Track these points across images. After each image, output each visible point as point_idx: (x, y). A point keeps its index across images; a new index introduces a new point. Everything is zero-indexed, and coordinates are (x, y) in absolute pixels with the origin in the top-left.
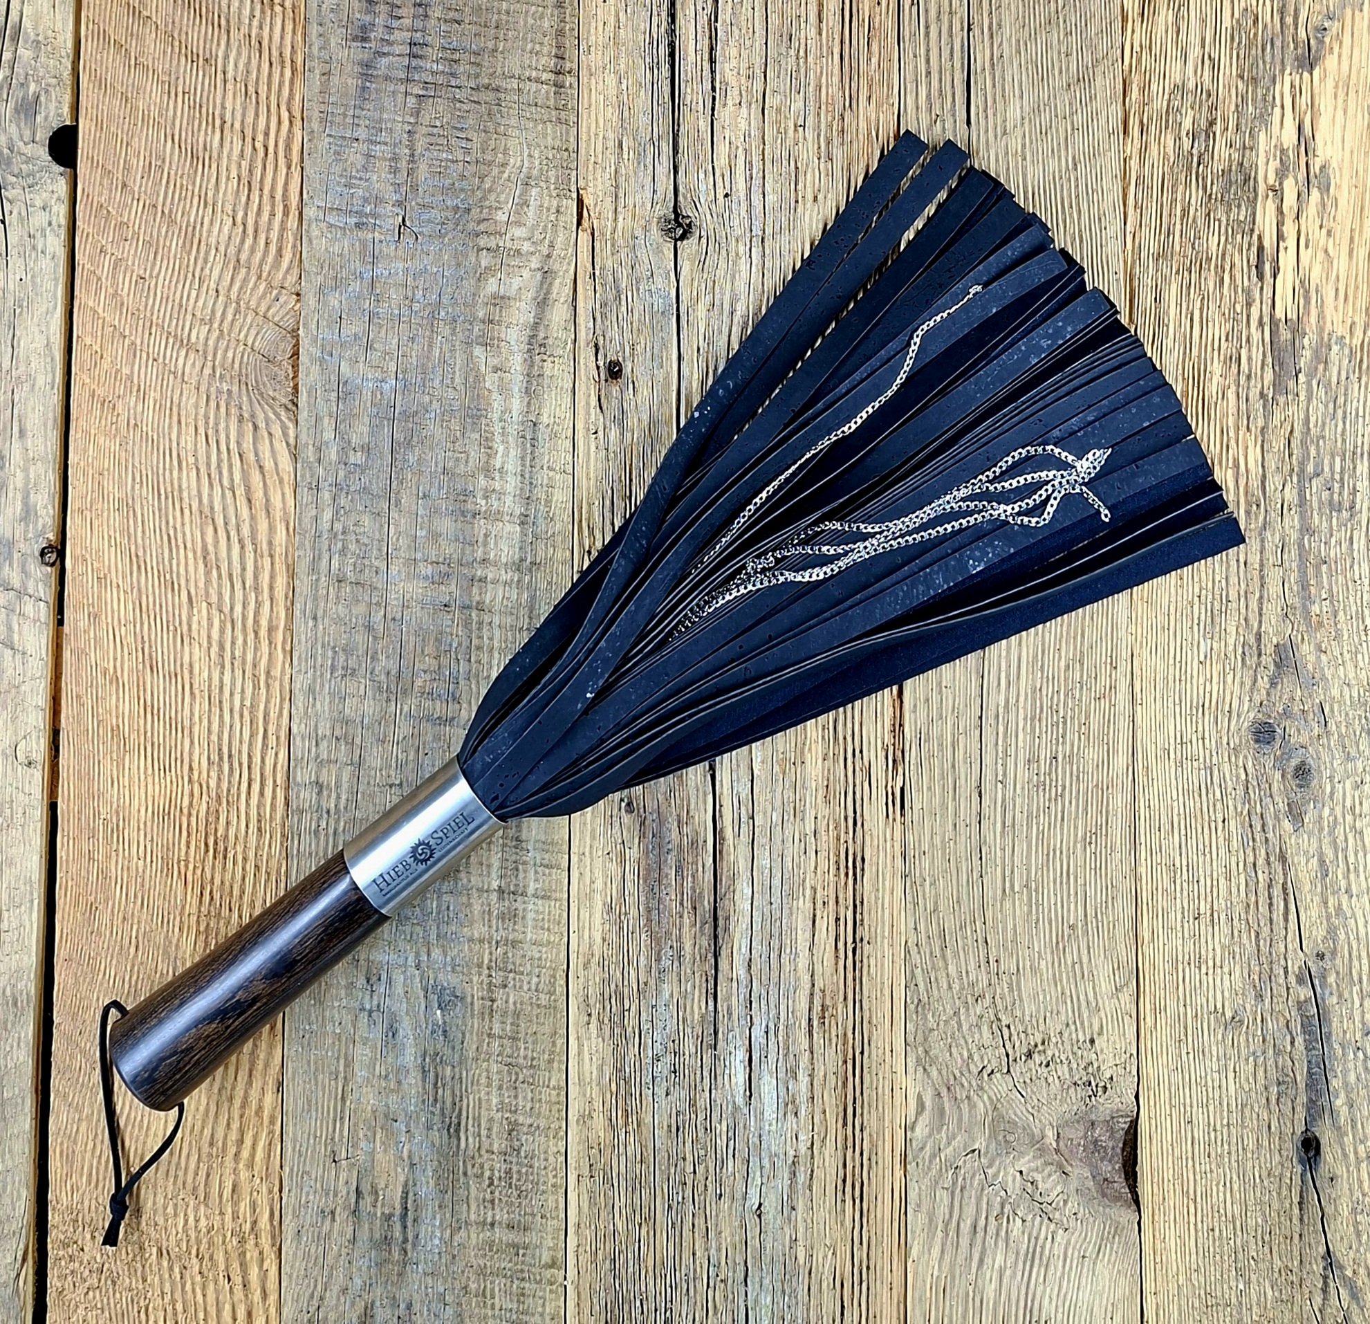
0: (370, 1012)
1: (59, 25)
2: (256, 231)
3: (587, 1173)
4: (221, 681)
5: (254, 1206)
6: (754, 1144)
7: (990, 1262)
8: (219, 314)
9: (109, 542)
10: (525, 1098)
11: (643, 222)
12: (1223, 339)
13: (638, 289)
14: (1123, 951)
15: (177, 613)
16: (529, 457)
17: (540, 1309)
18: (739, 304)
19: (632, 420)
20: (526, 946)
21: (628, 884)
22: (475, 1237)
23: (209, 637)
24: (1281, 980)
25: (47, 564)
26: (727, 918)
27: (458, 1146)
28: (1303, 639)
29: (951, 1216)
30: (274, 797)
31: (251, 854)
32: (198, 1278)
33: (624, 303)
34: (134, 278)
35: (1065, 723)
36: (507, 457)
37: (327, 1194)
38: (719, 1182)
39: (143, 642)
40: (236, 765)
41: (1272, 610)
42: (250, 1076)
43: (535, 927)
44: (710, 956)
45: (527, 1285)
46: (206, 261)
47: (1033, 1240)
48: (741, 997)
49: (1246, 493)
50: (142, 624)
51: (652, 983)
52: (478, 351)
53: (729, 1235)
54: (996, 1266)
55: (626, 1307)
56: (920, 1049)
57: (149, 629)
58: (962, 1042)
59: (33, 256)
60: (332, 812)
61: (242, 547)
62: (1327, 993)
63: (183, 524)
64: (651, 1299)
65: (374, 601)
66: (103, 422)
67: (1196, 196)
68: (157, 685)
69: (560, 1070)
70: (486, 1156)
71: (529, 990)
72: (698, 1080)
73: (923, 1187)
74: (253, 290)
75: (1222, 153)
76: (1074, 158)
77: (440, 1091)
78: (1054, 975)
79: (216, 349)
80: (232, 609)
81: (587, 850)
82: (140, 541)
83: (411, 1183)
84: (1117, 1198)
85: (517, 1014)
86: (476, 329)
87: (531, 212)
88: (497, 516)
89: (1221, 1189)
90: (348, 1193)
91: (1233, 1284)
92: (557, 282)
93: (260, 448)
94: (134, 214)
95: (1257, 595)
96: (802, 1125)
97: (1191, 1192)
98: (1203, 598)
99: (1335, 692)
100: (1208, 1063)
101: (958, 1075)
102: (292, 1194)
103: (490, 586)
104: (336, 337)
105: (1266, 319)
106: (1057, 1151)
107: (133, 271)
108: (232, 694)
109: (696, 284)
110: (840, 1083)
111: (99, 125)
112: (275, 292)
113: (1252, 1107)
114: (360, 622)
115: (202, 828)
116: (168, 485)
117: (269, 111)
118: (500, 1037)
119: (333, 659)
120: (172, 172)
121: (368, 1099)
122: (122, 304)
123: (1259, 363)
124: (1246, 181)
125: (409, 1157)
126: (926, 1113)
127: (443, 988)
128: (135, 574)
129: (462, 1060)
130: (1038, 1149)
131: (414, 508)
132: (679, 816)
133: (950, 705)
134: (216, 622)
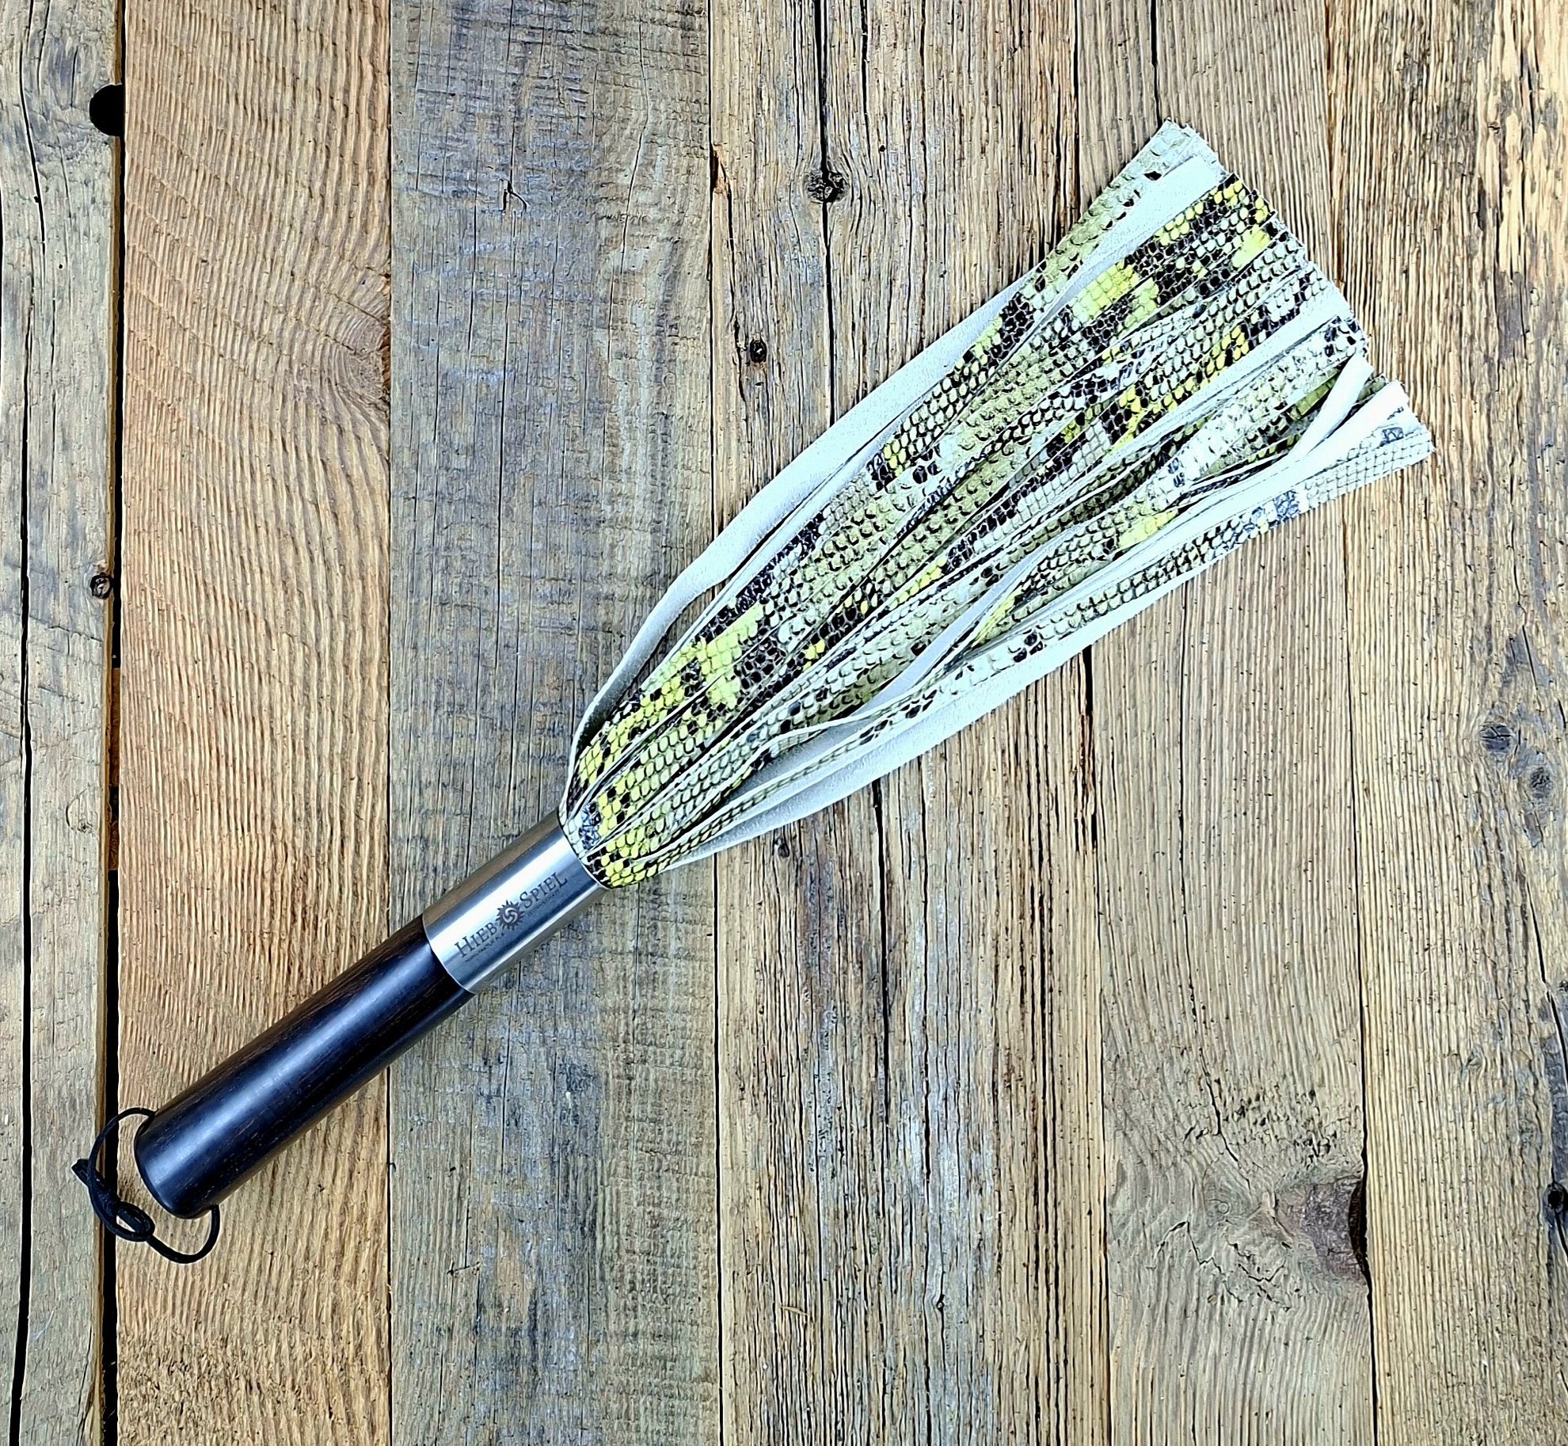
0: (489, 1097)
2: (337, 204)
3: (743, 1270)
4: (307, 724)
5: (358, 1327)
6: (934, 1228)
7: (1204, 1348)
8: (295, 301)
9: (172, 568)
10: (669, 1188)
11: (786, 182)
12: (1443, 296)
13: (782, 259)
14: (1346, 991)
15: (253, 647)
16: (660, 455)
17: (692, 1429)
18: (899, 272)
19: (777, 408)
20: (667, 1015)
21: (785, 939)
22: (615, 1351)
23: (291, 674)
24: (1522, 1015)
25: (99, 596)
26: (898, 972)
27: (594, 1245)
28: (1538, 631)
29: (1158, 1300)
30: (371, 856)
31: (346, 924)
32: (295, 1414)
33: (767, 274)
34: (194, 262)
35: (1275, 735)
36: (635, 455)
37: (444, 1309)
38: (895, 1274)
39: (214, 684)
40: (326, 820)
41: (1504, 599)
42: (351, 1177)
43: (678, 992)
44: (879, 1016)
45: (676, 1403)
46: (278, 239)
47: (1251, 1322)
48: (916, 1061)
49: (1472, 471)
50: (212, 664)
51: (814, 1050)
52: (599, 335)
53: (906, 1333)
54: (1210, 1353)
55: (791, 1421)
56: (1120, 1112)
57: (221, 667)
58: (1167, 1101)
59: (75, 237)
60: (440, 870)
61: (328, 569)
63: (258, 545)
64: (820, 1409)
65: (483, 626)
66: (161, 428)
67: (1409, 137)
68: (231, 733)
69: (709, 1154)
70: (625, 1256)
71: (672, 1064)
72: (868, 1157)
73: (1126, 1269)
74: (334, 271)
75: (1437, 88)
76: (1273, 98)
77: (572, 1187)
78: (1268, 1021)
79: (292, 341)
80: (317, 640)
81: (736, 902)
82: (208, 566)
83: (540, 1290)
84: (1344, 1271)
85: (659, 1093)
86: (596, 309)
87: (658, 173)
88: (625, 524)
89: (1461, 1253)
90: (468, 1307)
91: (1476, 1360)
92: (689, 253)
93: (347, 453)
94: (193, 188)
95: (1486, 583)
96: (986, 1203)
97: (1427, 1258)
98: (1426, 590)
100: (1443, 1113)
101: (1163, 1139)
102: (403, 1311)
103: (619, 605)
104: (433, 323)
105: (1490, 273)
106: (1276, 1220)
107: (192, 254)
108: (319, 739)
109: (849, 250)
110: (1029, 1154)
111: (149, 84)
112: (360, 274)
113: (1493, 1160)
114: (468, 650)
115: (288, 894)
116: (240, 500)
117: (348, 64)
118: (641, 1120)
119: (438, 694)
120: (237, 138)
121: (488, 1197)
122: (181, 292)
123: (1483, 322)
124: (1464, 118)
125: (538, 1262)
126: (1128, 1184)
127: (573, 1066)
128: (203, 606)
129: (597, 1148)
130: (1255, 1219)
131: (528, 517)
132: (840, 857)
133: (1146, 722)
134: (300, 656)
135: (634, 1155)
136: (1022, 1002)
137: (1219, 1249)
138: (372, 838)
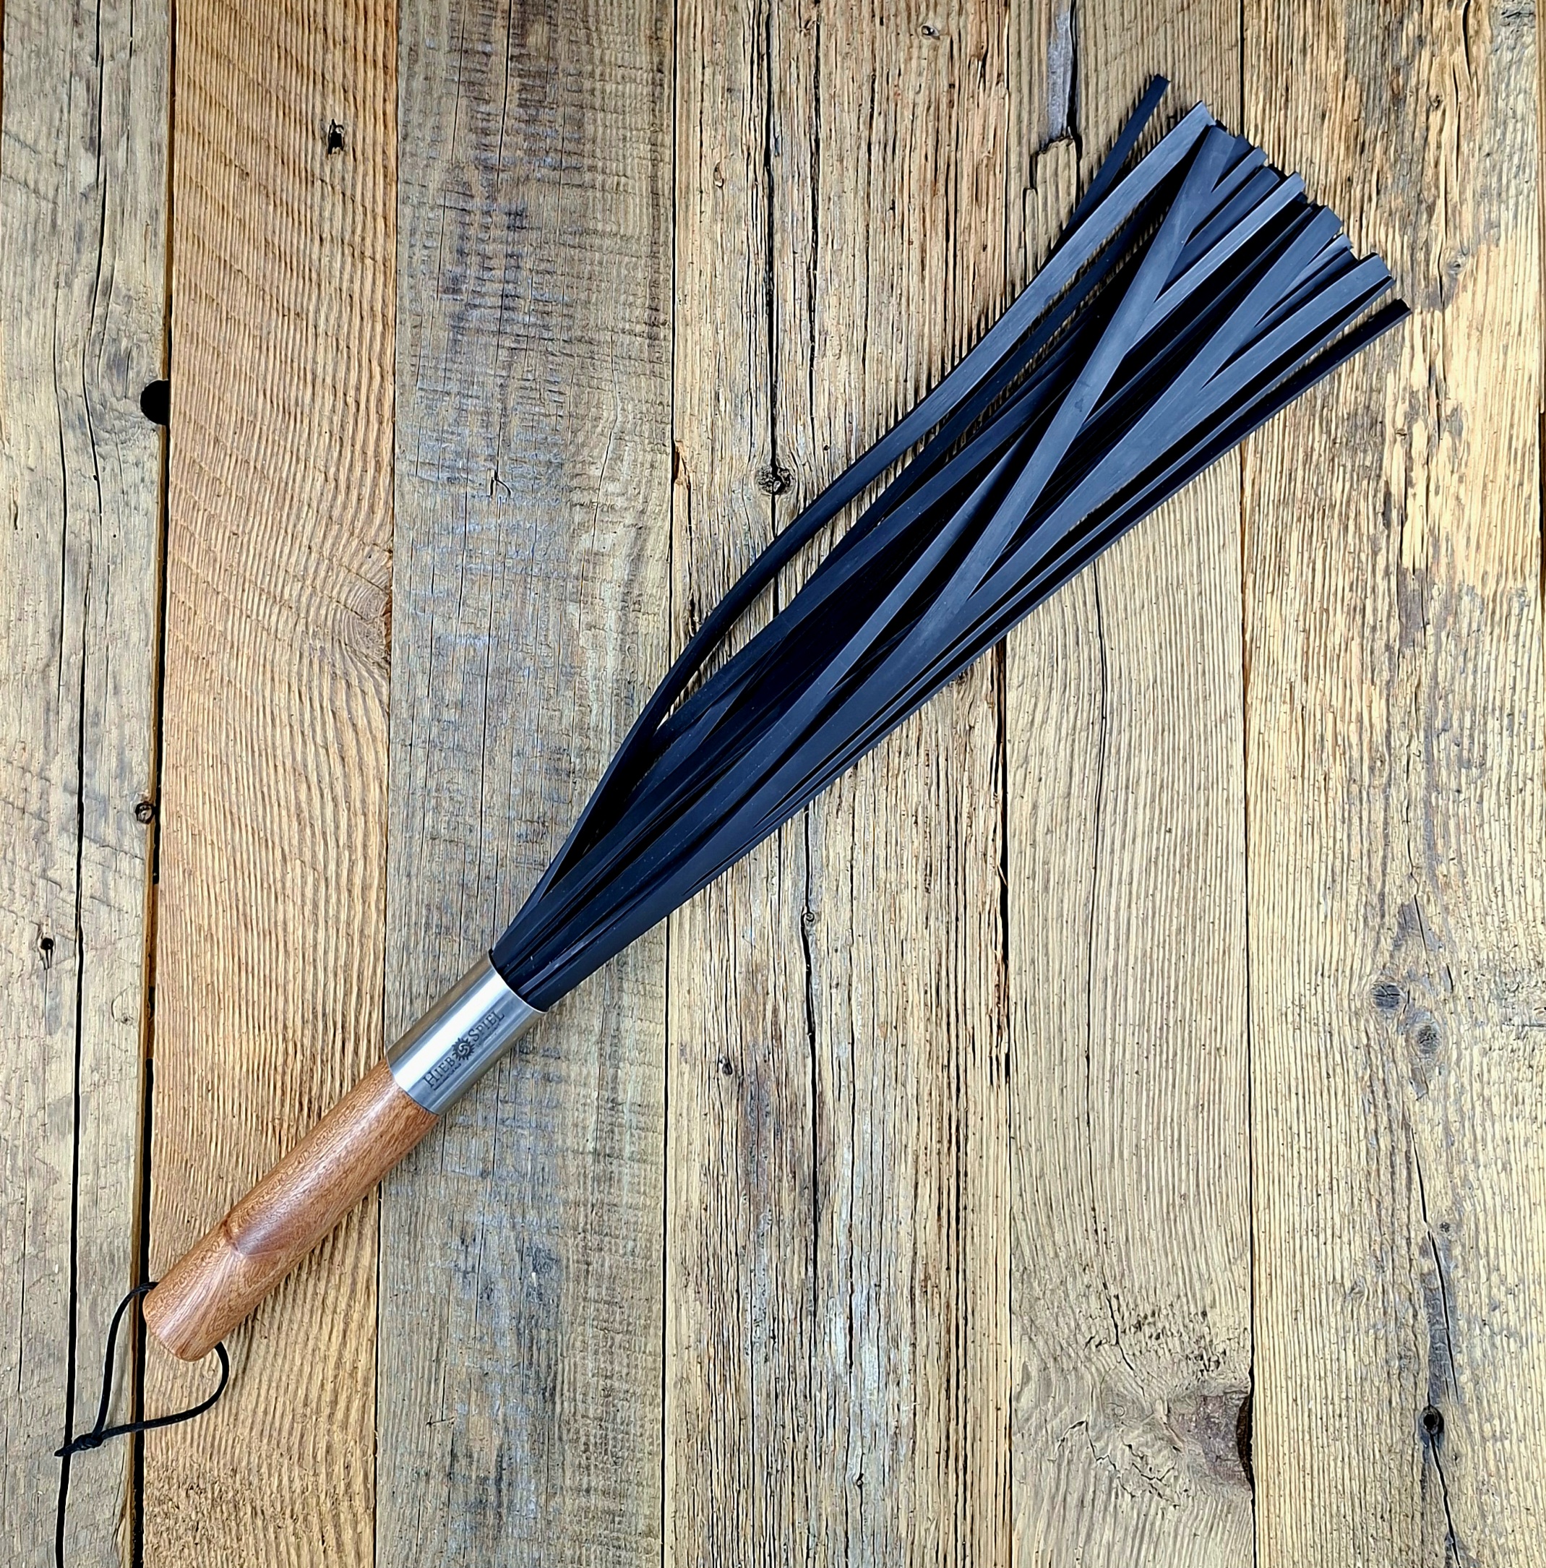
0: (465, 1273)
1: (150, 278)
2: (348, 487)
3: (684, 1438)
4: (315, 939)
5: (348, 1468)
6: (855, 1414)
7: (1098, 1537)
8: (311, 571)
9: (203, 798)
10: (621, 1363)
11: (740, 476)
12: (1347, 589)
13: (735, 544)
14: (1238, 1224)
15: (271, 869)
20: (622, 1210)
21: (726, 1147)
22: (570, 1504)
23: (303, 895)
24: (1404, 1252)
25: (142, 821)
26: (827, 1184)
27: (554, 1409)
28: (1429, 900)
29: (1057, 1489)
30: (368, 1056)
32: (293, 1539)
33: (720, 557)
34: (227, 534)
35: (1177, 987)
36: (602, 713)
37: (422, 1456)
38: (819, 1452)
39: (237, 900)
40: (331, 1024)
41: (1397, 871)
42: (345, 1336)
43: (631, 1191)
44: (810, 1222)
45: (623, 1553)
46: (298, 516)
47: (1142, 1517)
48: (842, 1264)
49: (1370, 751)
50: (236, 883)
51: (750, 1247)
52: (571, 608)
53: (829, 1505)
54: (1104, 1541)
56: (1026, 1318)
57: (244, 886)
58: (1069, 1311)
59: (127, 511)
61: (336, 806)
62: (1452, 1266)
63: (277, 782)
65: (468, 860)
66: (197, 678)
67: (1320, 441)
68: (252, 943)
69: (656, 1335)
70: (581, 1421)
71: (625, 1254)
72: (798, 1347)
73: (1029, 1460)
74: (345, 547)
75: (1347, 396)
77: (535, 1356)
78: (1165, 1245)
79: (309, 607)
81: (684, 1112)
82: (234, 799)
83: (506, 1446)
84: (1231, 1477)
85: (613, 1278)
86: (569, 586)
87: (625, 467)
89: (1340, 1465)
90: (443, 1456)
91: (1351, 1562)
92: (652, 538)
93: (353, 704)
94: (227, 471)
95: (1381, 854)
96: (904, 1395)
97: (1308, 1466)
98: (1324, 858)
99: (1462, 955)
100: (1326, 1335)
101: (1065, 1345)
102: (387, 1456)
104: (429, 593)
105: (1393, 569)
106: (1168, 1425)
107: (225, 527)
108: (326, 953)
110: (943, 1354)
111: (191, 379)
112: (367, 549)
113: (1372, 1382)
114: (454, 879)
115: (296, 1086)
116: (262, 742)
117: (360, 366)
118: (596, 1301)
119: (428, 917)
120: (265, 428)
121: (463, 1361)
122: (215, 561)
123: (1385, 614)
124: (1373, 425)
125: (504, 1421)
126: (1032, 1385)
127: (539, 1250)
128: (229, 832)
129: (558, 1324)
130: (1148, 1424)
131: (508, 763)
132: (777, 1079)
133: (1057, 967)
134: (310, 880)
135: (590, 1332)
136: (939, 1214)
137: (1114, 1449)
138: (369, 1041)
